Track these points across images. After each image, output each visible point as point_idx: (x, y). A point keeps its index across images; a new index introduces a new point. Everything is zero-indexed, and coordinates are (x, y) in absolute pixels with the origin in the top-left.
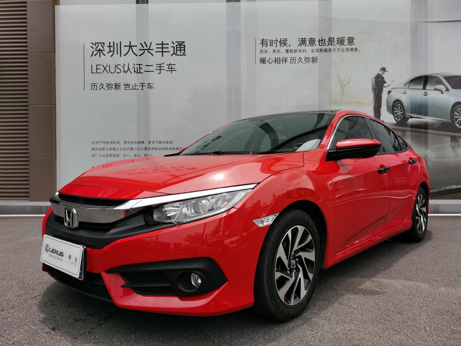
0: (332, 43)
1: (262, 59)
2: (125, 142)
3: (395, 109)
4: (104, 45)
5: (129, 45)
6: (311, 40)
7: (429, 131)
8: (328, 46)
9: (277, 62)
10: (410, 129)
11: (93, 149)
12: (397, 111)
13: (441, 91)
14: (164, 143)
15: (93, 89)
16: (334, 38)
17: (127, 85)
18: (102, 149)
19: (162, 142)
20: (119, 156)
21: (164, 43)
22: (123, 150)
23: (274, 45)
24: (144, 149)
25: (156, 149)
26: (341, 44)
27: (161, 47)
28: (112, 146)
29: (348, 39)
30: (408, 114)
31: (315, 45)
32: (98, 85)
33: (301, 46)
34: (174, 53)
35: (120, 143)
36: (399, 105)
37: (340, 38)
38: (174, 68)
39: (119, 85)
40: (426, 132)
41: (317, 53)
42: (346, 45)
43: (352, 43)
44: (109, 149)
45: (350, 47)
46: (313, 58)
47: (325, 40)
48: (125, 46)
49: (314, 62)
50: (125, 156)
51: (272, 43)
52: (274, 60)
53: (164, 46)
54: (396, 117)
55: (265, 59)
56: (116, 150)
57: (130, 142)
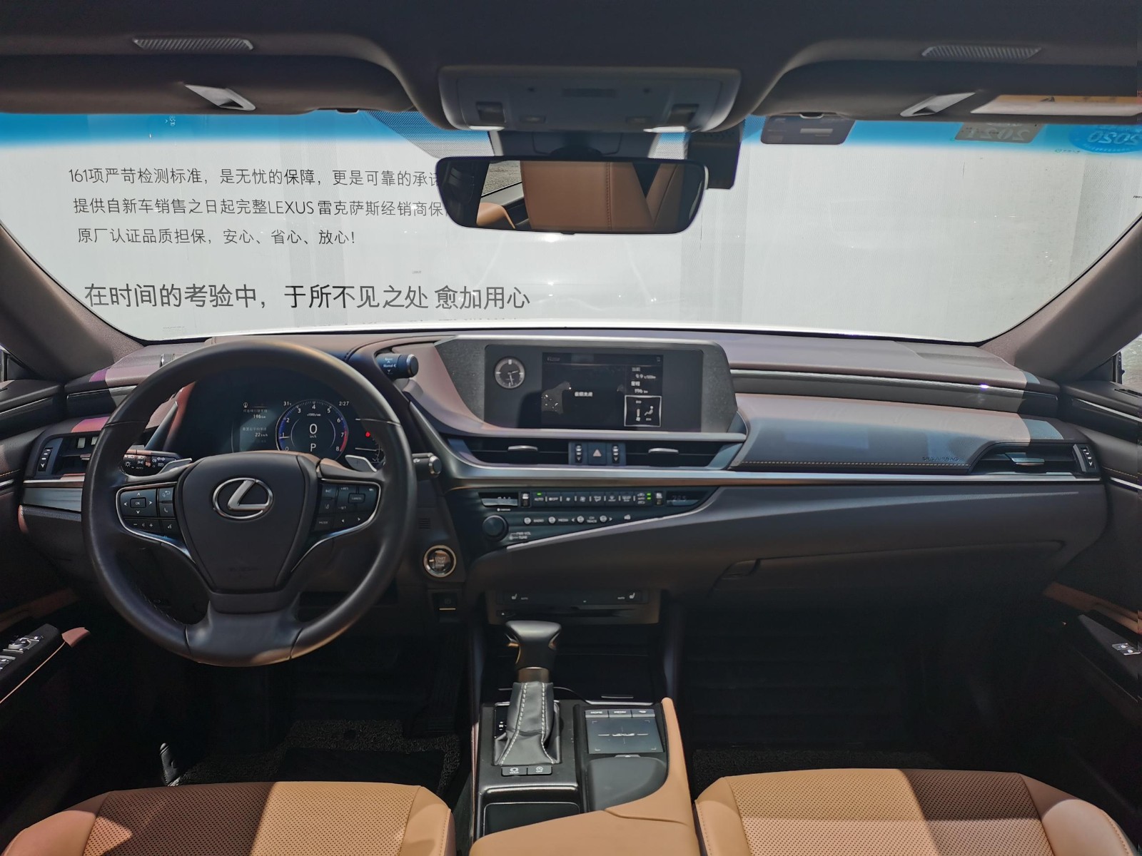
2: (226, 176)
11: (80, 205)
14: (406, 182)
18: (122, 207)
19: (395, 177)
20: (206, 237)
22: (219, 208)
24: (317, 209)
25: (371, 208)
28: (169, 191)
35: (202, 177)
44: (153, 203)
50: (230, 237)
56: (187, 210)
57: (250, 172)
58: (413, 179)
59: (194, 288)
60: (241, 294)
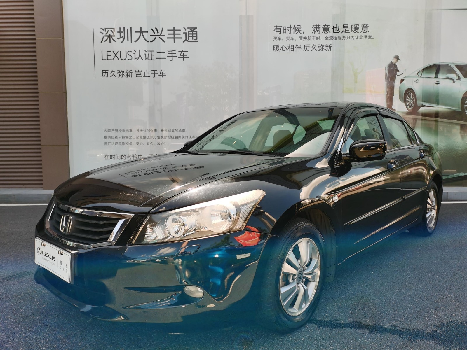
0: (346, 30)
1: (276, 47)
2: (138, 131)
3: (407, 98)
4: (114, 31)
5: (140, 31)
6: (325, 27)
7: (439, 120)
8: (342, 33)
9: (290, 50)
10: (420, 117)
11: (106, 137)
12: (409, 99)
13: (453, 80)
15: (103, 76)
16: (348, 25)
17: (139, 73)
18: (114, 137)
19: (175, 131)
20: (132, 144)
21: (175, 29)
22: (136, 138)
23: (288, 32)
24: (157, 137)
25: (169, 137)
26: (355, 31)
27: (173, 33)
28: (125, 134)
29: (362, 26)
30: (420, 103)
31: (329, 33)
32: (109, 72)
33: (315, 33)
34: (186, 40)
35: (132, 131)
36: (411, 93)
37: (354, 25)
38: (186, 55)
39: (131, 72)
40: (437, 120)
41: (331, 40)
42: (360, 33)
43: (366, 31)
44: (121, 137)
45: (364, 34)
46: (327, 46)
47: (339, 27)
48: (136, 32)
49: (328, 50)
50: (138, 144)
51: (286, 29)
52: (288, 48)
53: (176, 32)
54: (408, 106)
55: (278, 46)
56: (129, 138)
57: (143, 130)
58: (178, 131)
59: (129, 155)
60: (139, 156)
